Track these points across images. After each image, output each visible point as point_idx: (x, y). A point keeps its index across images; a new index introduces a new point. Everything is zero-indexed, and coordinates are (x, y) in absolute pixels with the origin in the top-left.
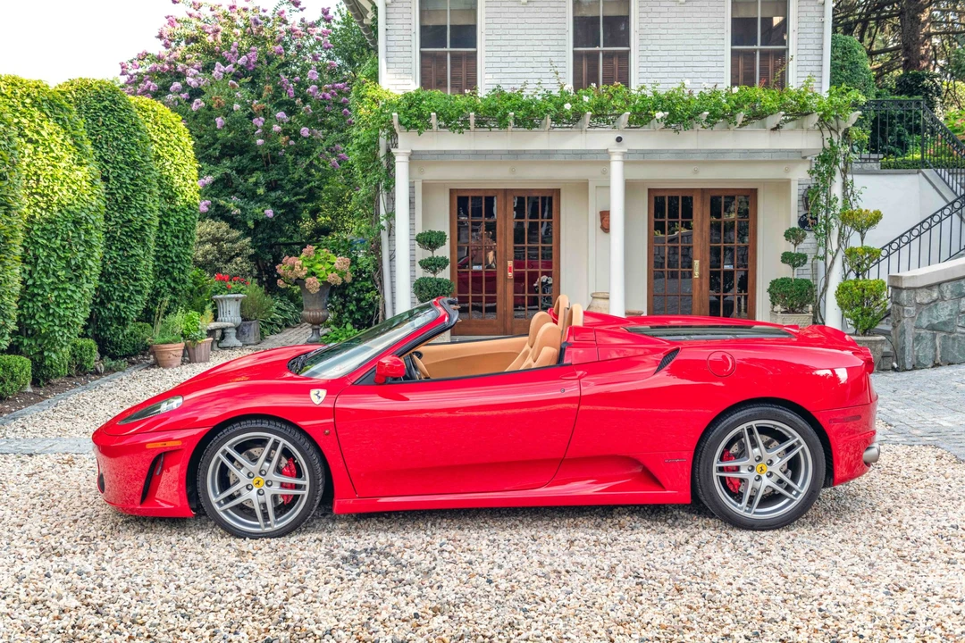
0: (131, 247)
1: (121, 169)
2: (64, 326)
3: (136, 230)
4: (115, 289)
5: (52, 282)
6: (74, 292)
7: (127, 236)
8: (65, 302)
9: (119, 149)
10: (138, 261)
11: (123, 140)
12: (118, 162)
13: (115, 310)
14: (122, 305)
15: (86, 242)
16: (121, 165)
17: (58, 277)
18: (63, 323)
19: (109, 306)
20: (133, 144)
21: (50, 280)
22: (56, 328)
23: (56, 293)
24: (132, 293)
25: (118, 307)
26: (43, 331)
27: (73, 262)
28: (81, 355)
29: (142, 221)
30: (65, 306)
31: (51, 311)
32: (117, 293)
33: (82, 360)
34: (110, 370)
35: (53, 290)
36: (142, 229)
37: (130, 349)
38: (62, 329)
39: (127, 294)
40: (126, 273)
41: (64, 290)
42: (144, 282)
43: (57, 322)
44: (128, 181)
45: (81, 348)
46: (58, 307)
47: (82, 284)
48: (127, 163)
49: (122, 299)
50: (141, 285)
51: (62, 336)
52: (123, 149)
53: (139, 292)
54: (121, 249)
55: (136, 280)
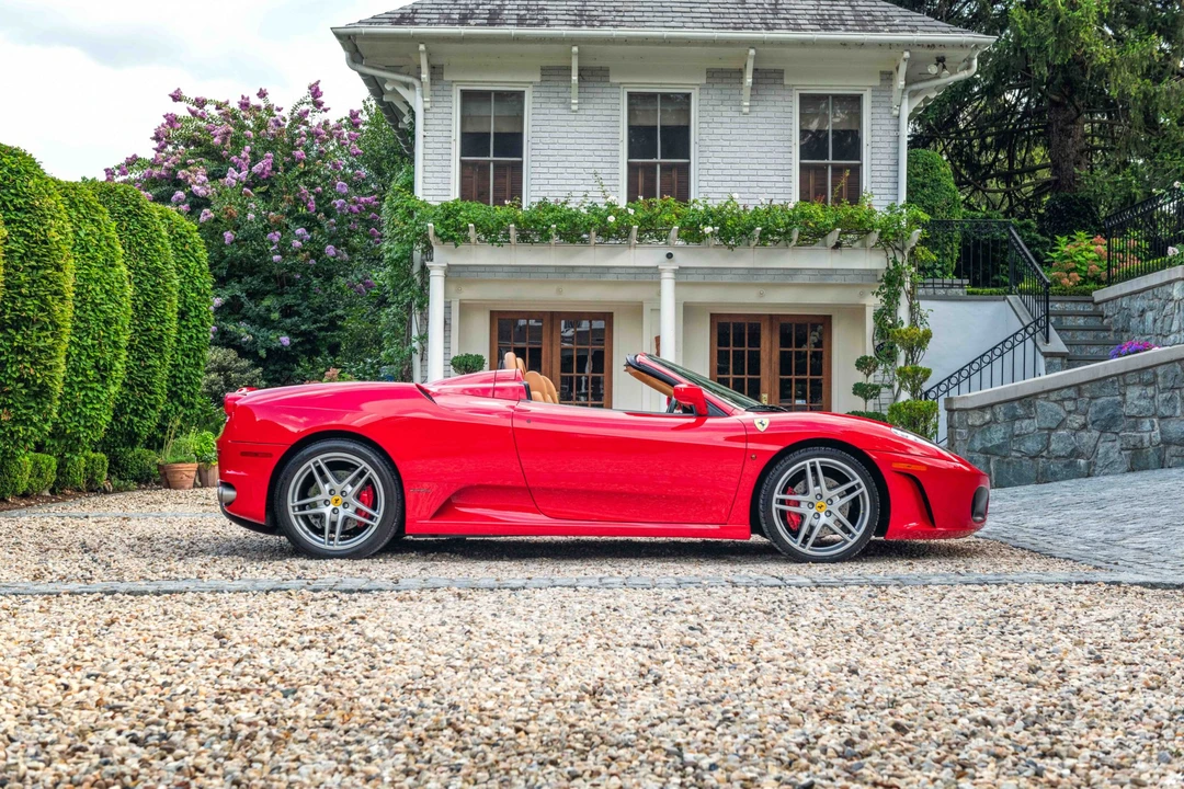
0: (148, 358)
1: (143, 275)
2: (88, 427)
3: (155, 339)
4: (130, 401)
5: (82, 381)
6: (101, 392)
7: (145, 345)
8: (91, 402)
9: (141, 255)
10: (154, 373)
11: (146, 245)
12: (140, 268)
13: (128, 425)
14: (136, 419)
15: (114, 342)
16: (144, 272)
17: (86, 376)
18: (89, 424)
19: (123, 419)
20: (155, 251)
21: (80, 379)
22: (82, 429)
23: (83, 393)
24: (146, 407)
25: (131, 420)
26: (68, 431)
27: (102, 362)
28: (92, 468)
29: (161, 330)
30: (91, 406)
31: (78, 411)
32: (132, 406)
33: (93, 474)
34: (118, 490)
35: (81, 389)
36: (161, 338)
37: (136, 472)
38: (87, 430)
39: (141, 408)
40: (142, 384)
41: (92, 389)
42: (159, 397)
43: (82, 422)
44: (149, 288)
45: (94, 460)
46: (85, 406)
47: (108, 385)
48: (148, 270)
49: (135, 412)
50: (156, 399)
51: (86, 437)
52: (146, 254)
53: (153, 407)
54: (139, 359)
55: (151, 393)
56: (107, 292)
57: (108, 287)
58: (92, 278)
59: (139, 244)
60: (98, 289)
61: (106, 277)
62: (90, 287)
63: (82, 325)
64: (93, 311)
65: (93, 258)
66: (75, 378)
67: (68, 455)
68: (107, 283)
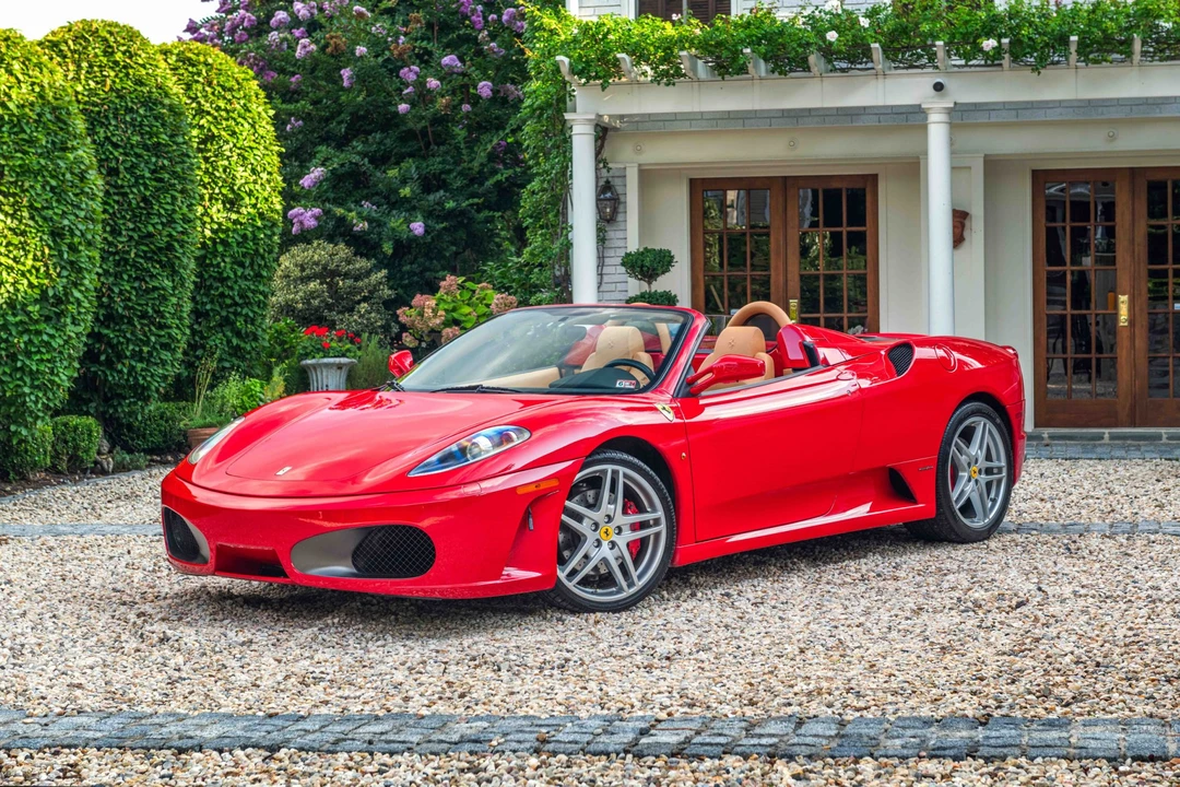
0: (152, 276)
1: (138, 156)
2: (38, 387)
3: (160, 249)
4: (128, 340)
5: (21, 322)
6: (52, 336)
7: (145, 258)
8: (39, 352)
9: (134, 126)
10: (164, 298)
11: (141, 111)
12: (132, 146)
13: (129, 374)
14: (139, 366)
15: (72, 263)
16: (137, 151)
17: (28, 314)
18: (36, 383)
19: (119, 367)
20: (156, 118)
21: (18, 319)
22: (27, 390)
23: (26, 338)
24: (154, 348)
25: (132, 368)
26: (8, 394)
27: (51, 293)
28: (74, 439)
29: (170, 235)
30: (38, 357)
31: (19, 364)
32: (131, 347)
33: (76, 448)
34: (121, 468)
35: (21, 334)
36: (170, 247)
37: (158, 439)
38: (36, 392)
39: (145, 349)
40: (144, 315)
41: (38, 333)
42: (174, 331)
43: (28, 380)
44: (148, 175)
45: (76, 428)
46: (29, 358)
47: (65, 325)
48: (146, 147)
49: (138, 356)
50: (170, 336)
51: (36, 403)
52: (141, 125)
53: (165, 346)
54: (137, 279)
55: (161, 327)
56: (53, 189)
57: (54, 183)
58: (29, 171)
59: (130, 110)
60: (38, 186)
61: (51, 167)
62: (27, 185)
63: (16, 240)
64: (32, 218)
65: (31, 142)
66: (11, 318)
67: (13, 428)
68: (53, 177)
